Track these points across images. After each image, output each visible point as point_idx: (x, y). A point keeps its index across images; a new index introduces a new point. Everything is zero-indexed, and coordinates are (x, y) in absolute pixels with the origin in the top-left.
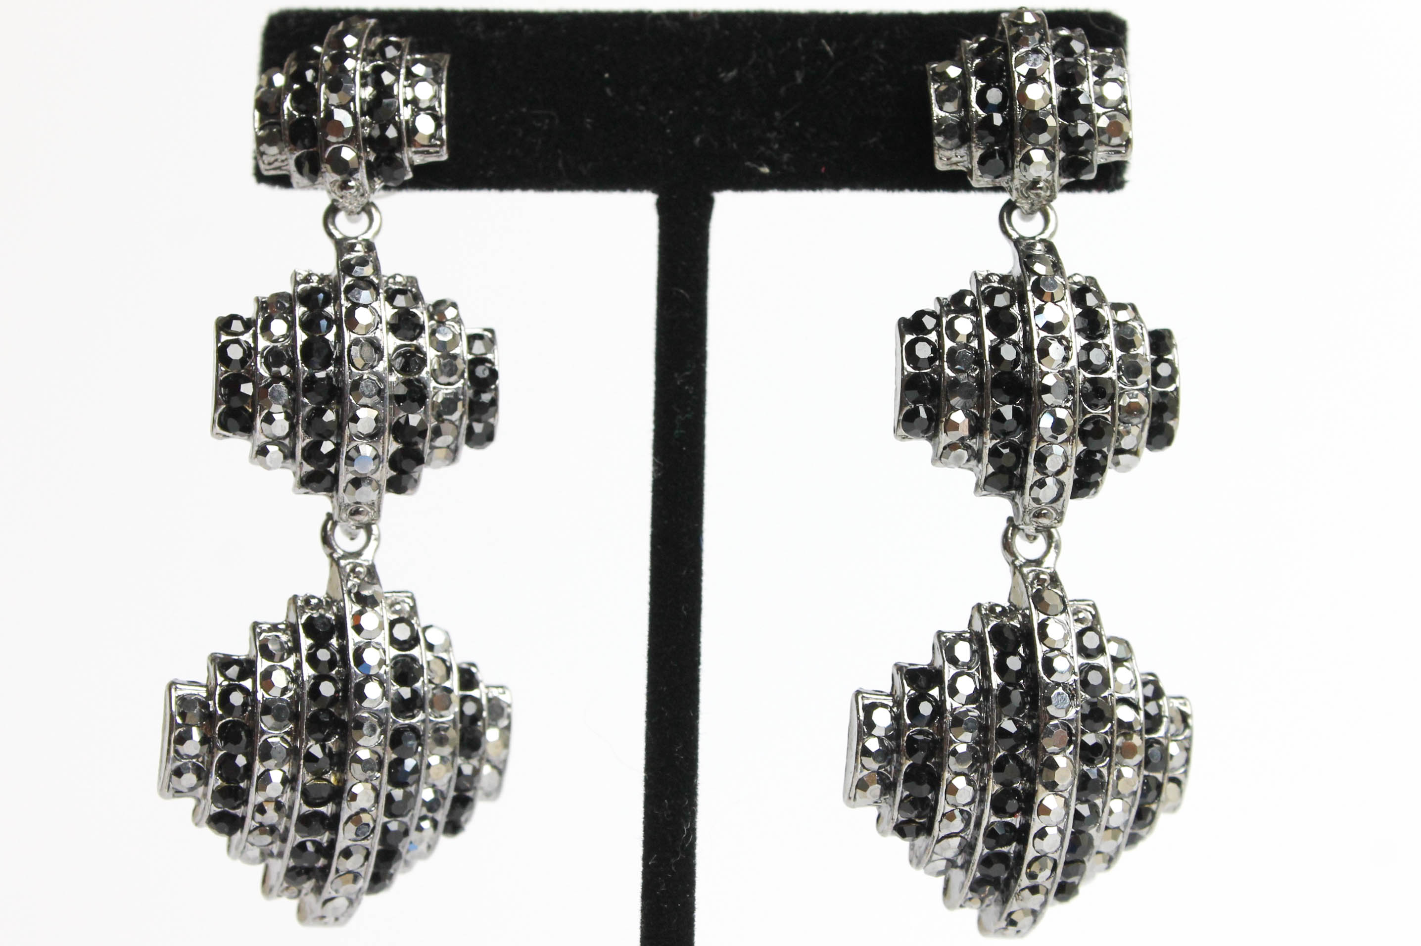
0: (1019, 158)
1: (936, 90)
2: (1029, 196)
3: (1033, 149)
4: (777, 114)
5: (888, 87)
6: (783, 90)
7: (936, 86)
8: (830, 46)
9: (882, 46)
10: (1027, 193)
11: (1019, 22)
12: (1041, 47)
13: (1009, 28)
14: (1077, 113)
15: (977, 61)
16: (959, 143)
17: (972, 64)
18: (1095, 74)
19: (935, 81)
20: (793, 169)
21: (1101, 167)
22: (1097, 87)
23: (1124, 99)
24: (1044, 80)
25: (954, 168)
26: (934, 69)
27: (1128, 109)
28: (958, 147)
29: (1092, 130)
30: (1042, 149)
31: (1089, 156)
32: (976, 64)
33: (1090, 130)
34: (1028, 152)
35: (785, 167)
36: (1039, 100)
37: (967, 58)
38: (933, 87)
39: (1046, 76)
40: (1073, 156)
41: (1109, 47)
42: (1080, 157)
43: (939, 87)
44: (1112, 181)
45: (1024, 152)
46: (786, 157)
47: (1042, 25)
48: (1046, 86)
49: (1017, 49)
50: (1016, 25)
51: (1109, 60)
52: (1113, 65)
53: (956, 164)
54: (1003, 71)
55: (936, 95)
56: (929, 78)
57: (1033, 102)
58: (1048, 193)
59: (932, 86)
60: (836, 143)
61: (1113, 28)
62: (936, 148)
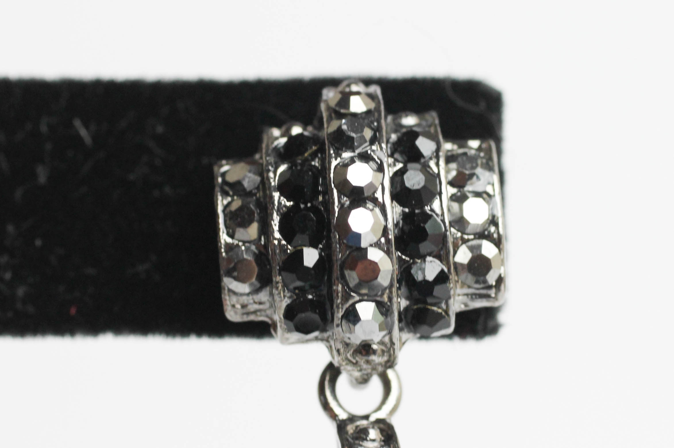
0: (340, 314)
1: (226, 207)
2: (357, 362)
3: (360, 301)
4: (10, 228)
5: (167, 190)
6: (19, 194)
7: (225, 202)
8: (87, 127)
9: (160, 129)
10: (354, 358)
11: (343, 111)
12: (373, 151)
13: (330, 119)
14: (424, 247)
15: (283, 168)
16: (258, 285)
17: (275, 173)
18: (452, 183)
19: (225, 194)
20: (31, 309)
21: (460, 316)
22: (455, 206)
23: (493, 221)
24: (375, 201)
25: (252, 318)
26: (223, 175)
27: (498, 233)
28: (256, 291)
29: (446, 270)
30: (372, 301)
31: (444, 306)
32: (281, 174)
33: (442, 271)
34: (353, 305)
35: (19, 306)
36: (367, 233)
37: (268, 164)
38: (221, 202)
39: (378, 195)
40: (420, 306)
41: (474, 138)
42: (429, 307)
43: (229, 204)
44: (480, 327)
45: (347, 305)
46: (21, 292)
47: (376, 114)
48: (377, 210)
49: (338, 155)
50: (340, 116)
51: (473, 160)
52: (479, 171)
53: (255, 312)
54: (317, 184)
55: (225, 216)
56: (217, 189)
57: (358, 237)
58: (386, 358)
59: (219, 202)
60: (91, 271)
61: (483, 105)
62: (226, 292)
